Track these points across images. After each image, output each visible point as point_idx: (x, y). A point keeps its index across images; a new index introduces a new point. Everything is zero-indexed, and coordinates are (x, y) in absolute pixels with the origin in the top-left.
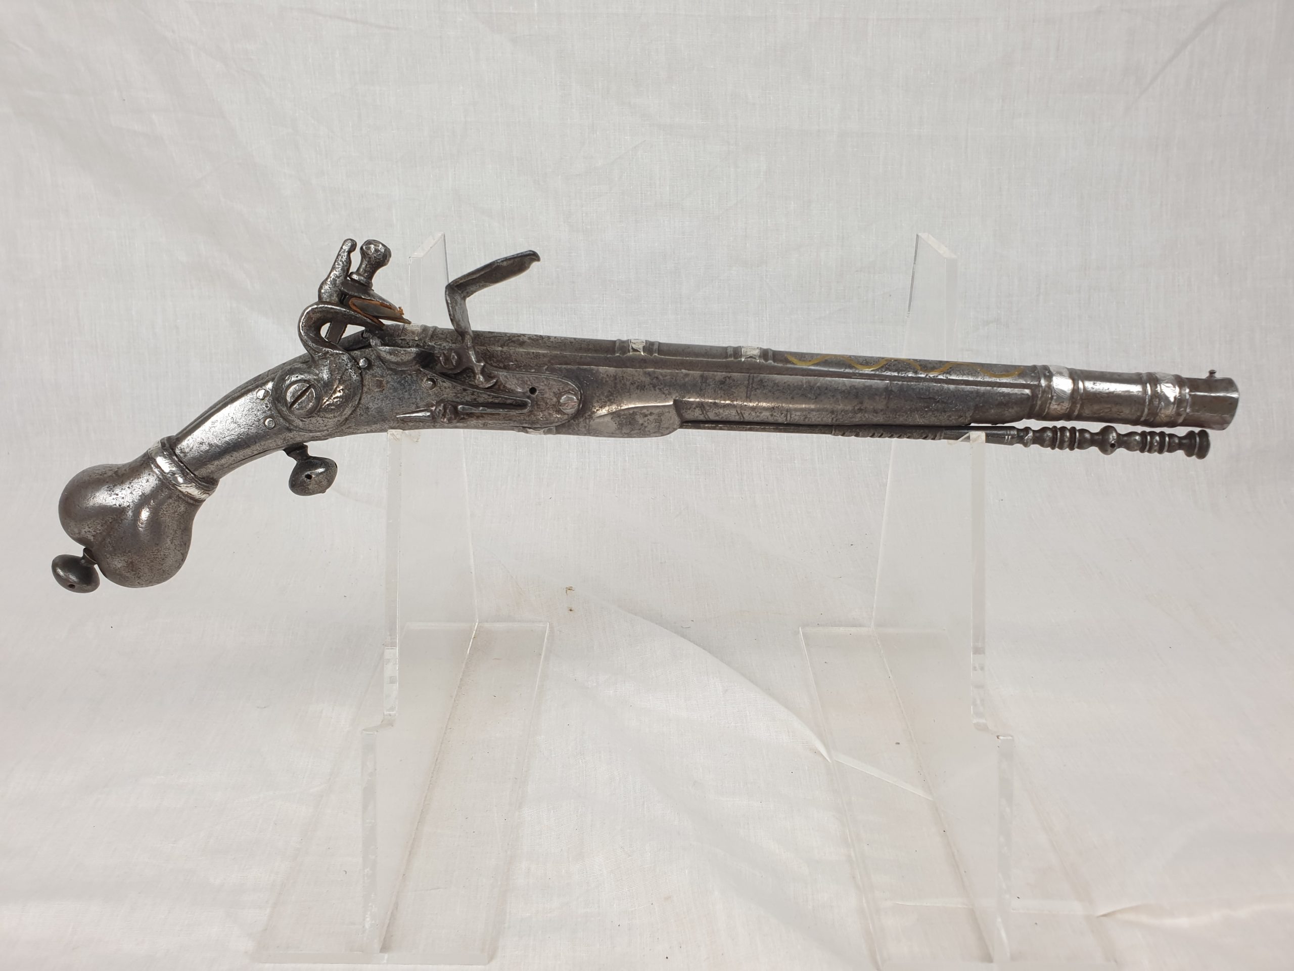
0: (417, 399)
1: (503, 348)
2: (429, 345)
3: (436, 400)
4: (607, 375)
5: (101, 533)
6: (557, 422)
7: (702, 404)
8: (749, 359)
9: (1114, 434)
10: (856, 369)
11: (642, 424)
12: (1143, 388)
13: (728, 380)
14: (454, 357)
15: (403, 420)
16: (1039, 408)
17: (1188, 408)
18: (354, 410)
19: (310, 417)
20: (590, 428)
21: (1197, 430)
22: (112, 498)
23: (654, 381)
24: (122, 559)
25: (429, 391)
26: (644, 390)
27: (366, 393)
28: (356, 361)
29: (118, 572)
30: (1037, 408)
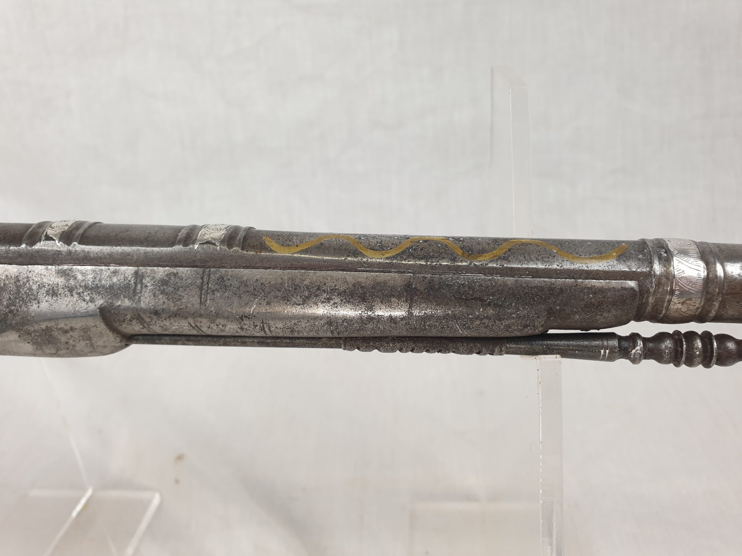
7: (139, 312)
8: (205, 246)
10: (363, 256)
11: (66, 342)
13: (173, 278)
16: (653, 308)
30: (649, 308)
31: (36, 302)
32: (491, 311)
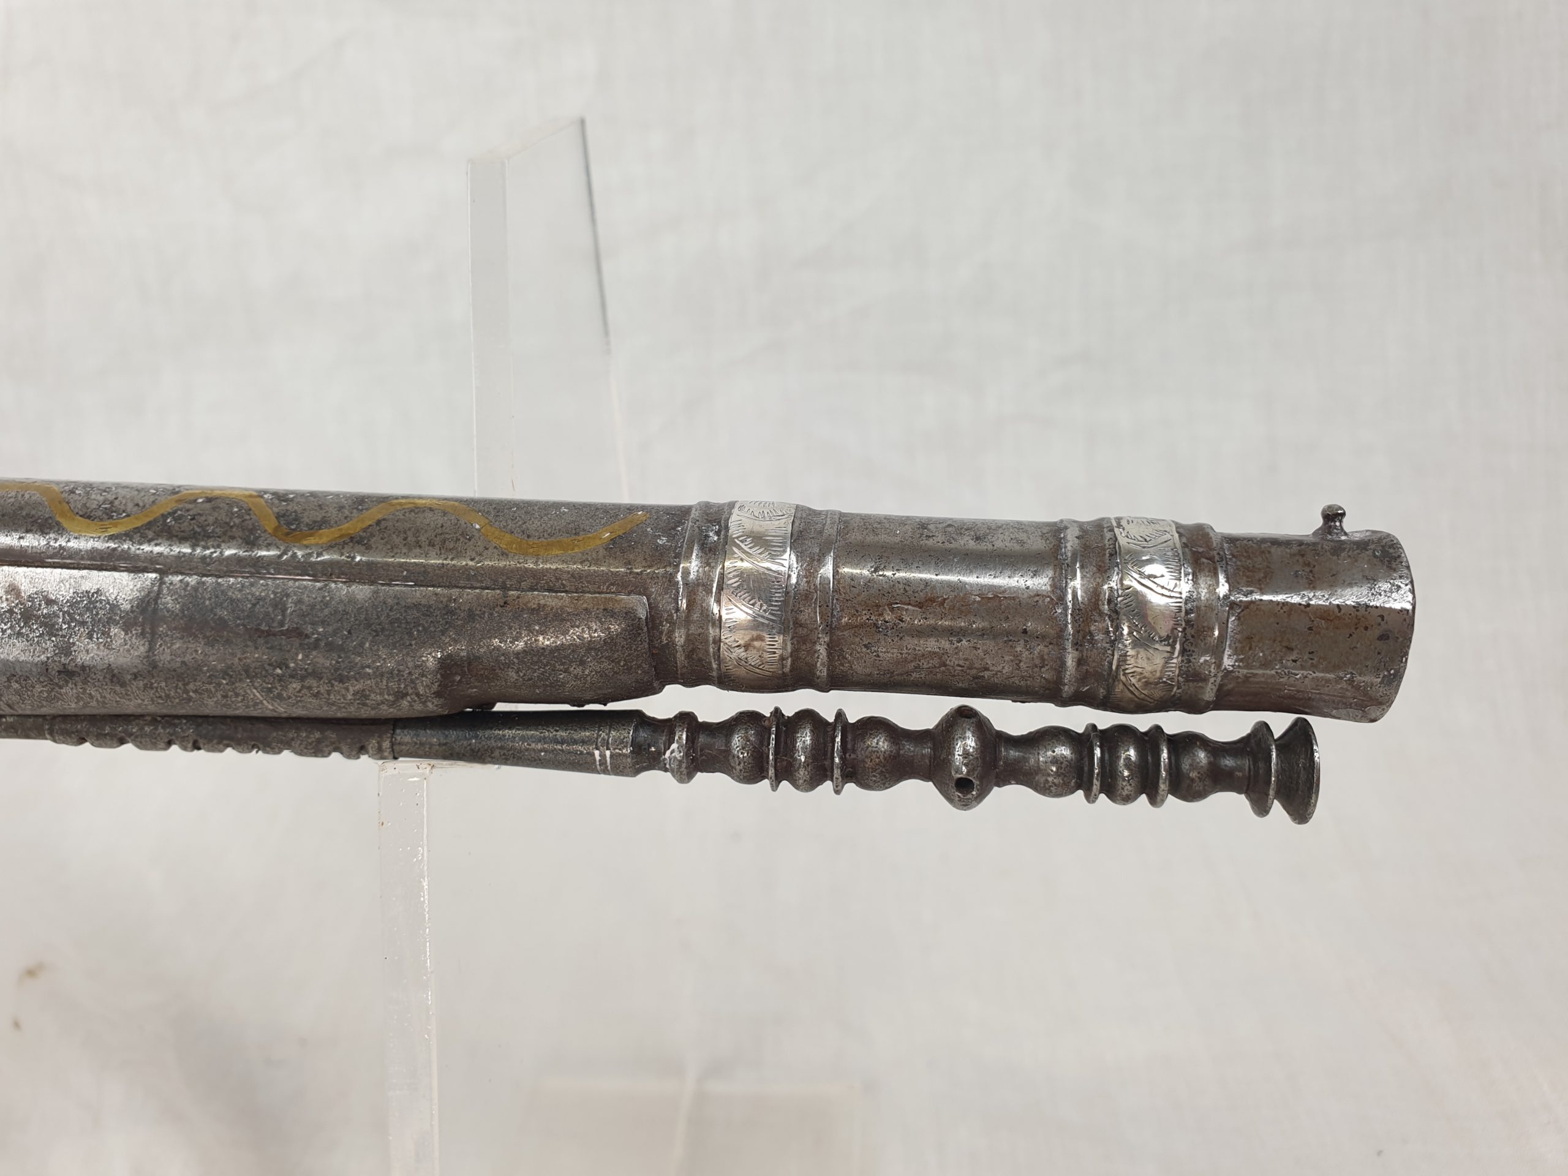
9: (971, 742)
12: (1054, 586)
16: (689, 657)
17: (1228, 652)
21: (1280, 723)
30: (685, 653)
32: (323, 661)
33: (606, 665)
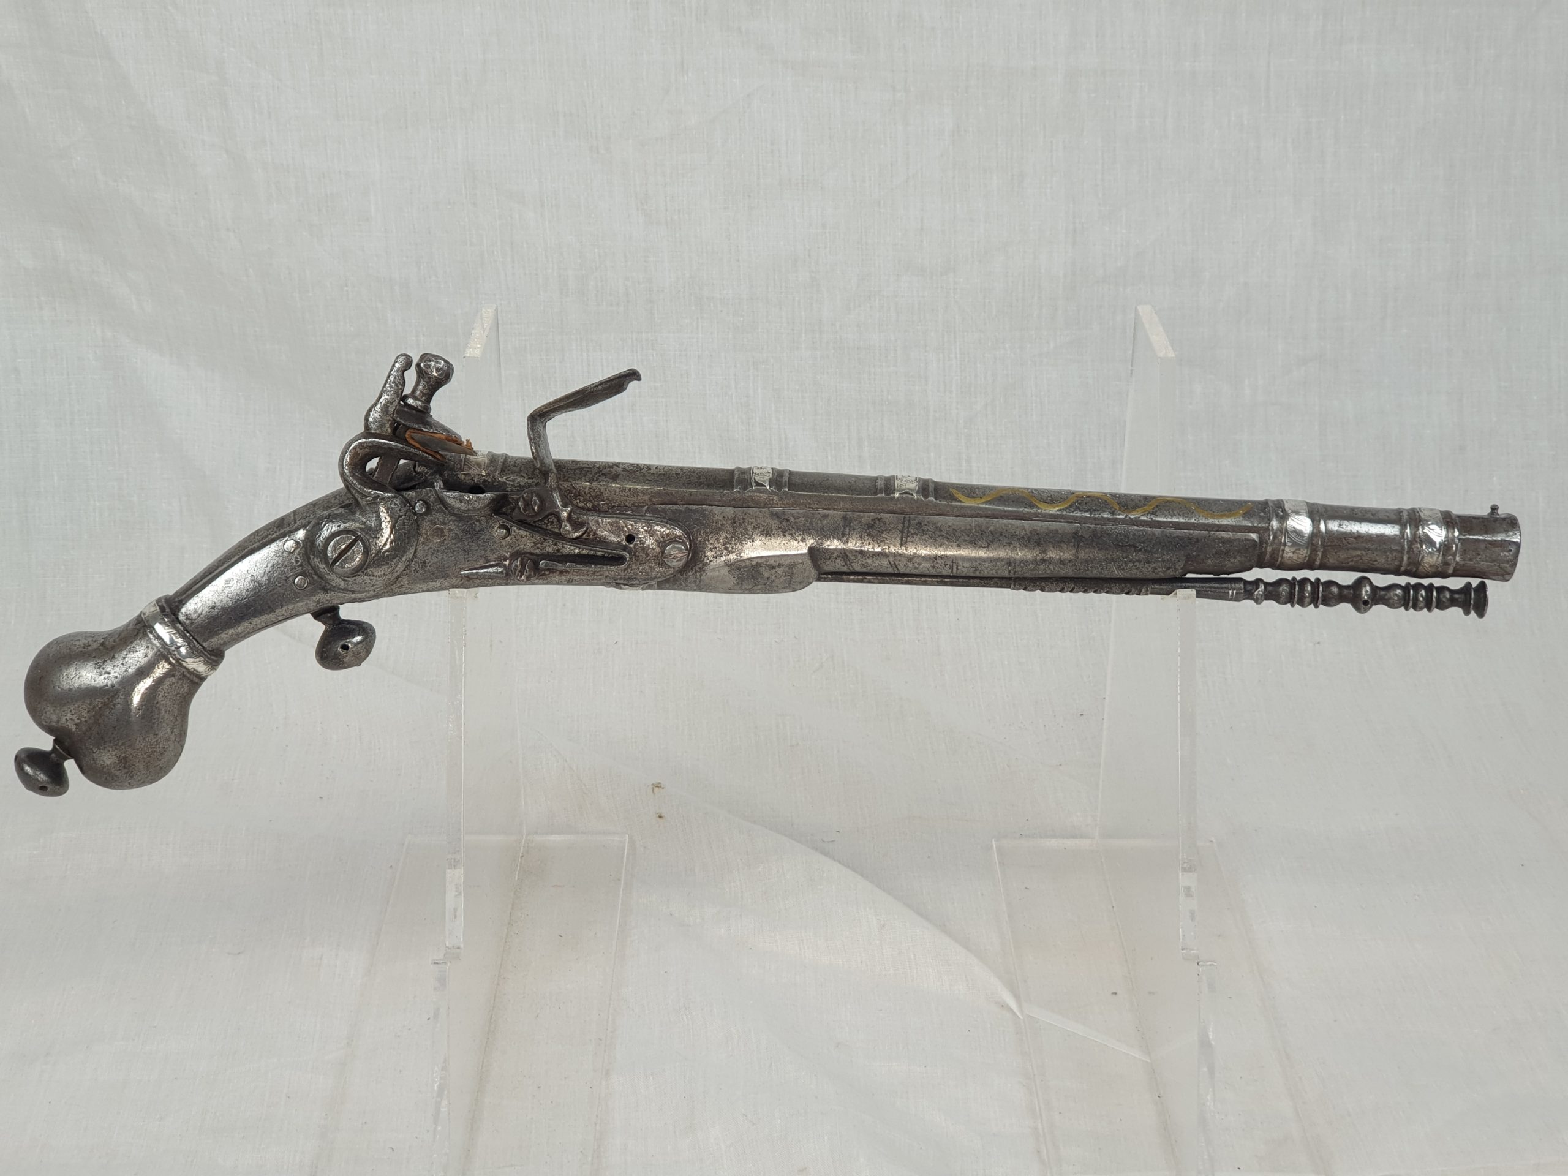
0: (486, 551)
1: (591, 483)
2: (499, 481)
3: (510, 551)
4: (724, 517)
5: (86, 721)
6: (659, 578)
7: (845, 553)
8: (904, 496)
9: (1368, 588)
10: (1039, 508)
11: (768, 578)
12: (1401, 532)
13: (877, 523)
14: (535, 503)
15: (468, 578)
16: (1271, 556)
17: (1458, 555)
18: (408, 565)
19: (355, 576)
20: (701, 583)
21: (1475, 582)
22: (102, 677)
23: (784, 523)
24: (114, 753)
25: (502, 541)
26: (770, 536)
27: (423, 543)
28: (410, 505)
29: (105, 770)
30: (1268, 556)
31: (751, 540)
32: (1141, 556)
33: (1243, 559)
